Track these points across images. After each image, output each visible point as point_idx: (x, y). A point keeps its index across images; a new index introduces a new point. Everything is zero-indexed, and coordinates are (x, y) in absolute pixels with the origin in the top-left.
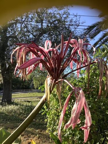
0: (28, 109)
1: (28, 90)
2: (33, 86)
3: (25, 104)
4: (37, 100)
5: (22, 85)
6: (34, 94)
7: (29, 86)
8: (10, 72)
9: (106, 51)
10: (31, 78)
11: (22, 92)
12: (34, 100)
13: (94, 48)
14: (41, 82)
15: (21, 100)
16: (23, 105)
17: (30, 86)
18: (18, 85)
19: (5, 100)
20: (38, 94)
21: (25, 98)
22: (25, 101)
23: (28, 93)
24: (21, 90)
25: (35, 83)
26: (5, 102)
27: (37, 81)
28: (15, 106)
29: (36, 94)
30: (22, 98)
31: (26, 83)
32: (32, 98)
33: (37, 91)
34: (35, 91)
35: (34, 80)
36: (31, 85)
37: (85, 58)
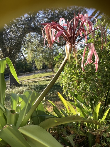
0: (37, 88)
1: (32, 73)
2: (36, 67)
3: (33, 84)
4: (43, 79)
5: (25, 69)
6: (38, 75)
7: (31, 69)
8: (13, 56)
9: (104, 21)
10: (32, 60)
11: (27, 75)
12: (41, 80)
13: (96, 19)
14: (43, 63)
15: (28, 81)
16: (31, 86)
17: (33, 69)
18: (21, 69)
19: (13, 84)
20: (42, 74)
21: (31, 80)
22: (32, 82)
23: (32, 75)
24: (25, 73)
25: (38, 64)
26: (13, 85)
27: (39, 62)
28: (24, 87)
29: (40, 75)
30: (28, 80)
31: (28, 66)
32: (38, 79)
33: (41, 72)
34: (39, 72)
35: (36, 62)
36: (34, 66)
37: (90, 27)
